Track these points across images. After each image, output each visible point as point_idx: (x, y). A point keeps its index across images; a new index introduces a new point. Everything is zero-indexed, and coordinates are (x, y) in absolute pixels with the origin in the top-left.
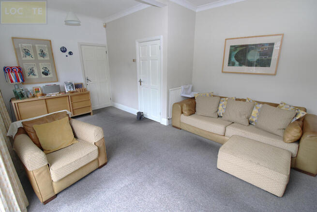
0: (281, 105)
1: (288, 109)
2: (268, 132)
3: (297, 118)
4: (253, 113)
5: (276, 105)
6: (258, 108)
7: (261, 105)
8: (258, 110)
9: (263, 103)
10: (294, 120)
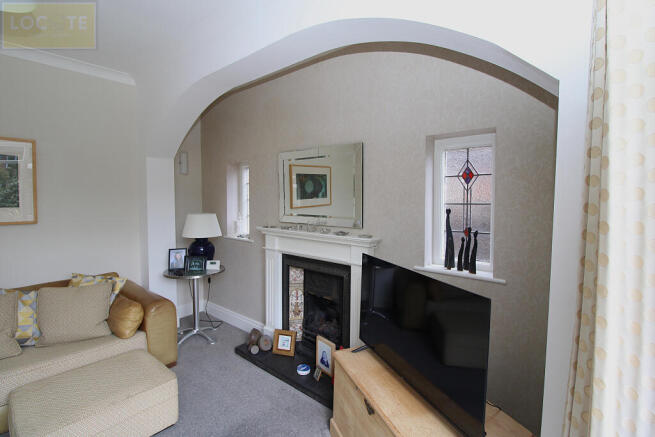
0: (74, 280)
1: (92, 283)
2: (72, 342)
3: (117, 292)
4: (21, 319)
5: (65, 284)
6: (30, 302)
7: (33, 294)
8: (30, 306)
9: (36, 288)
10: (113, 297)
